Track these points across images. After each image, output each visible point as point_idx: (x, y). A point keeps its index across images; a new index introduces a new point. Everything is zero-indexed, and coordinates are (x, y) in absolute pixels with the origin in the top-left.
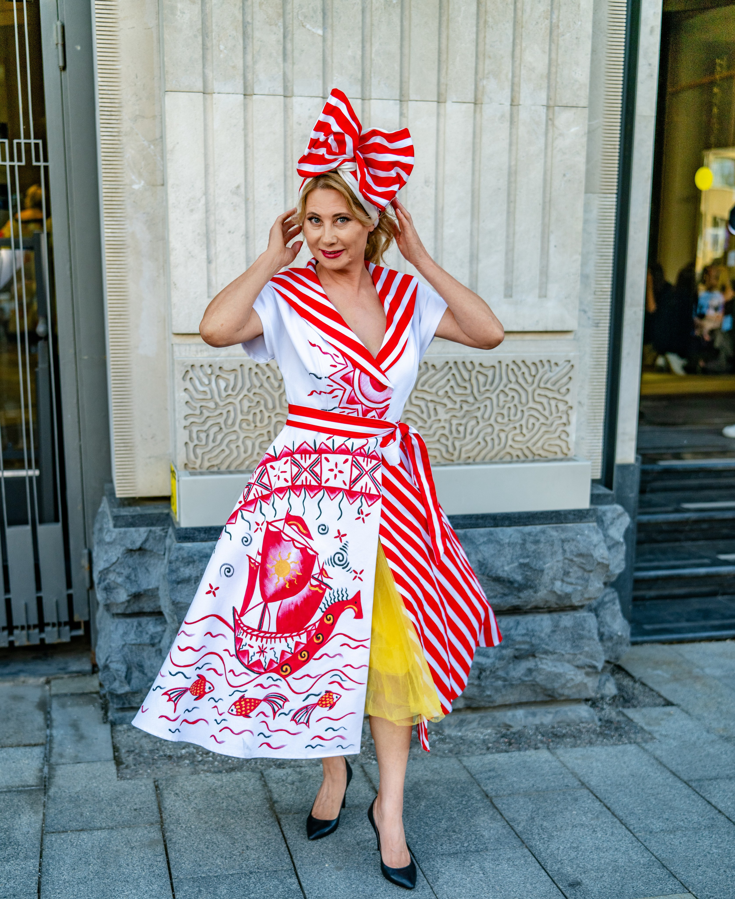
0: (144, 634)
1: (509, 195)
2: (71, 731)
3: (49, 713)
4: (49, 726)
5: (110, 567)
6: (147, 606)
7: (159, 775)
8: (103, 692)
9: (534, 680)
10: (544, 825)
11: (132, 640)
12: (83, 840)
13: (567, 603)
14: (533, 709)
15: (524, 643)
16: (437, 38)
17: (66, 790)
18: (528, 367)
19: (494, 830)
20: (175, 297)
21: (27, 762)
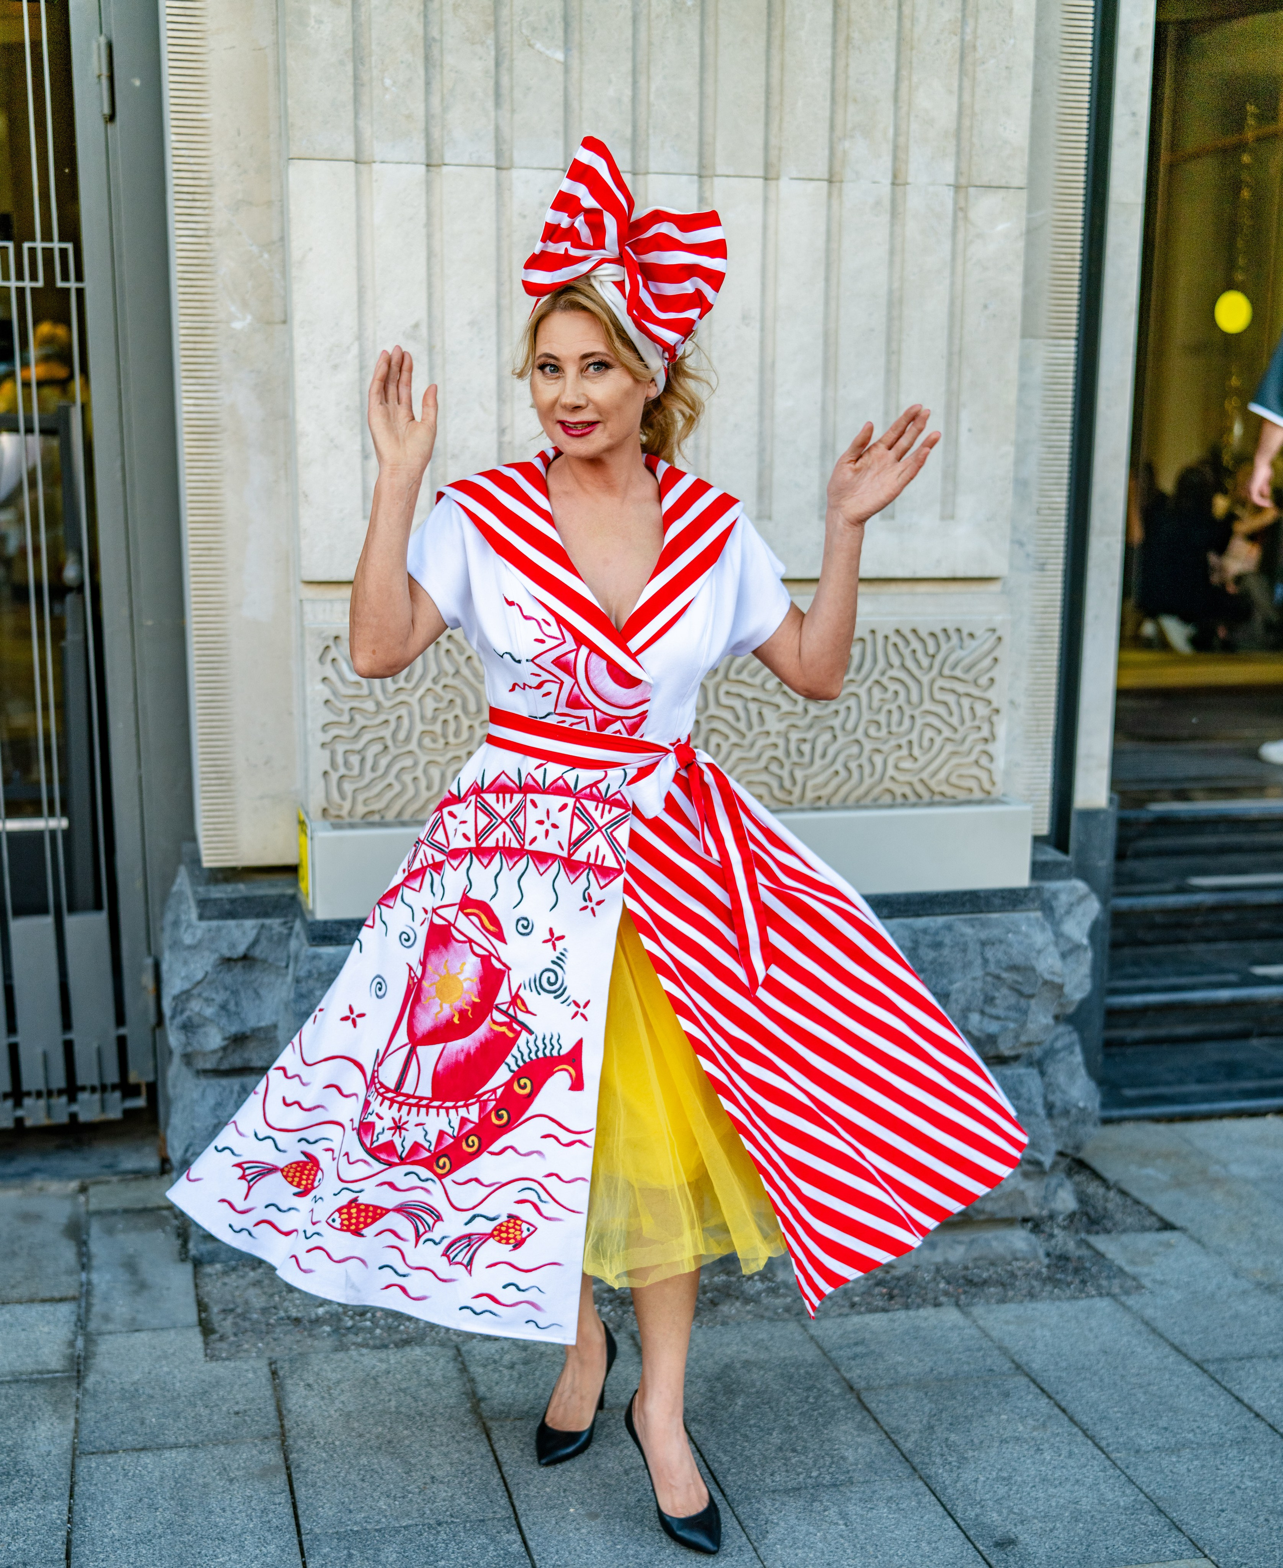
1: (889, 341)
2: (124, 1276)
3: (85, 1243)
4: (84, 1267)
5: (193, 988)
6: (257, 1057)
7: (279, 1352)
10: (952, 1439)
12: (145, 1467)
16: (763, 66)
17: (116, 1380)
18: (922, 640)
19: (864, 1447)
20: (307, 518)
21: (46, 1329)
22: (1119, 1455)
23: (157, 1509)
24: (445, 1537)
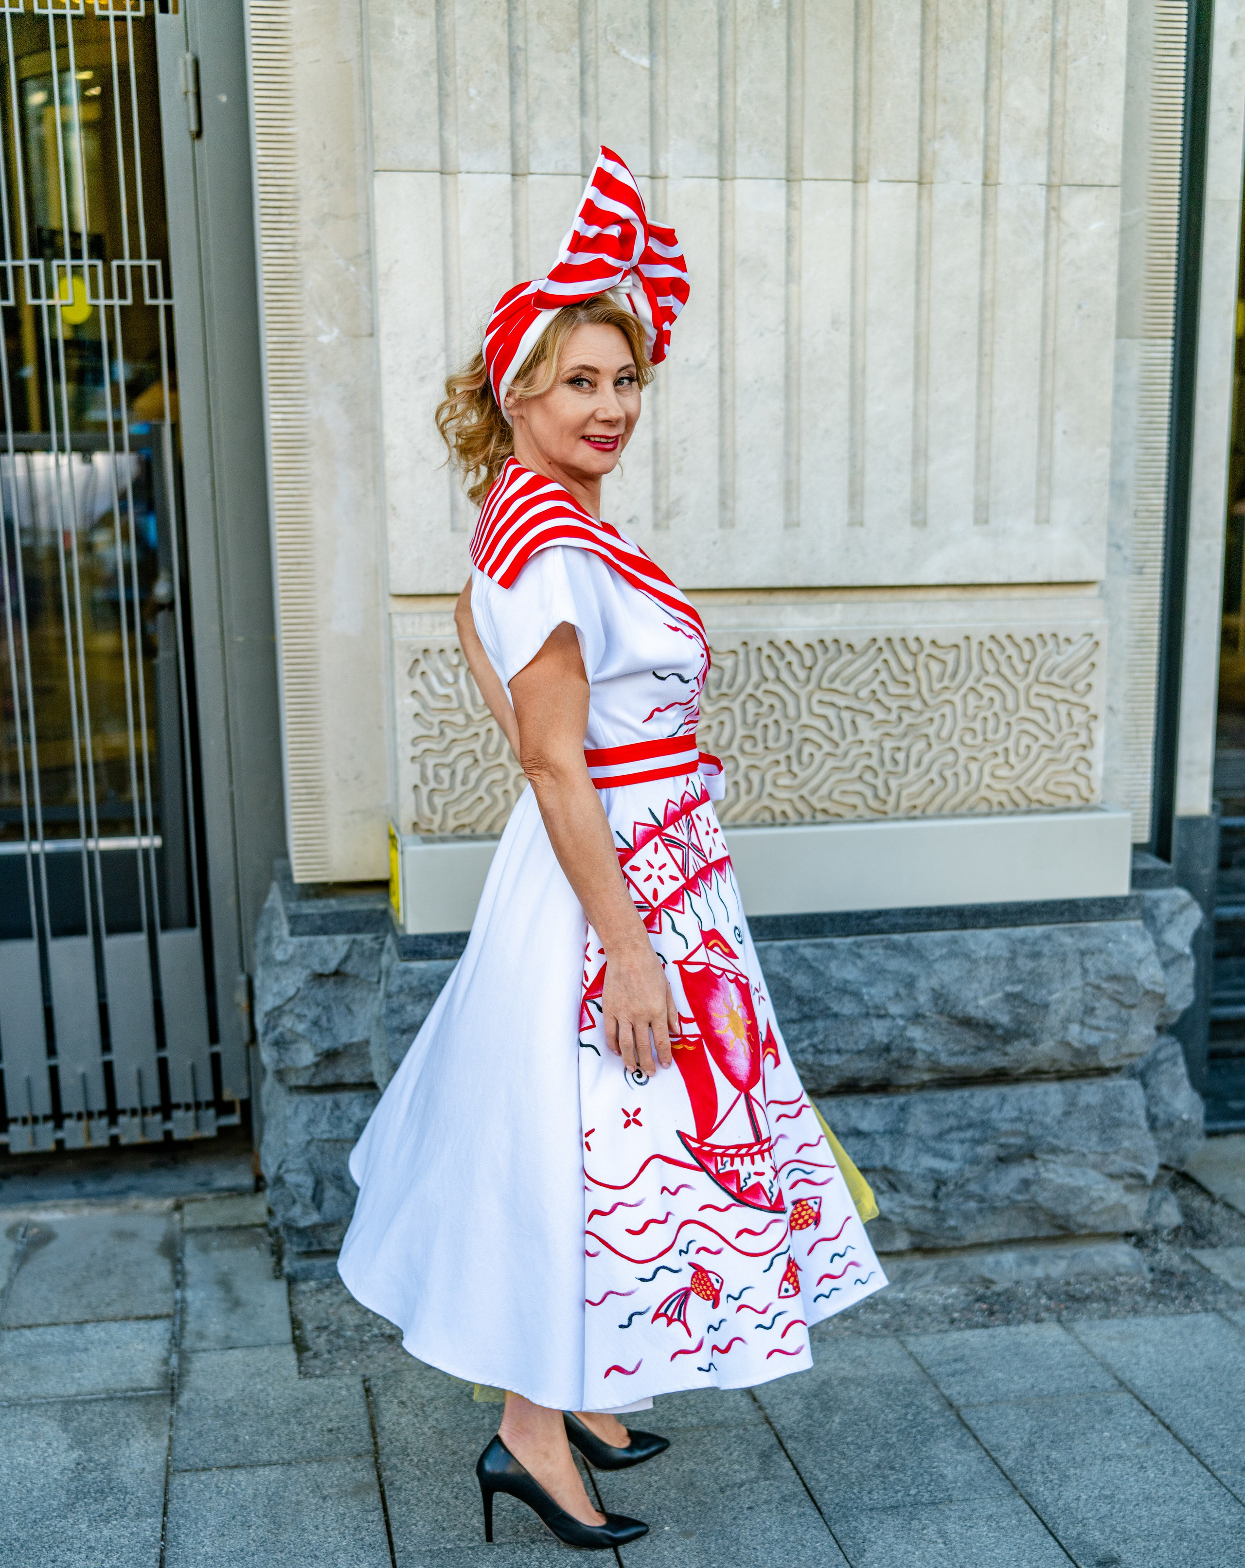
0: (344, 1122)
1: (981, 344)
2: (219, 1294)
3: (179, 1261)
4: (179, 1285)
5: (285, 1004)
6: (349, 1072)
7: (372, 1369)
8: (274, 1224)
9: (1033, 1200)
10: (1053, 1457)
11: (323, 1132)
12: (238, 1485)
13: (1090, 1062)
14: (1032, 1251)
15: (1015, 1133)
16: (851, 68)
17: (210, 1397)
18: (1017, 645)
19: (964, 1465)
20: (395, 531)
21: (141, 1347)
22: (1224, 1473)
23: (250, 1526)
24: (539, 1555)
